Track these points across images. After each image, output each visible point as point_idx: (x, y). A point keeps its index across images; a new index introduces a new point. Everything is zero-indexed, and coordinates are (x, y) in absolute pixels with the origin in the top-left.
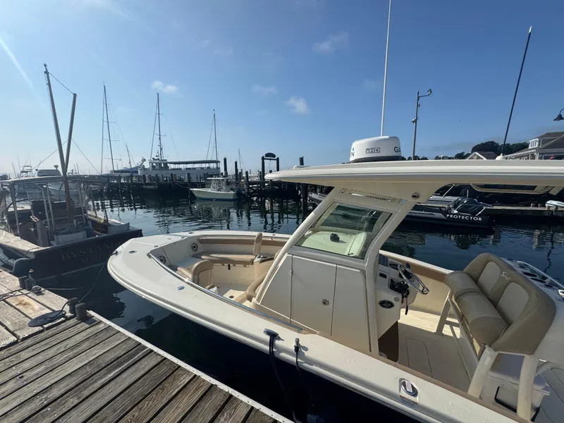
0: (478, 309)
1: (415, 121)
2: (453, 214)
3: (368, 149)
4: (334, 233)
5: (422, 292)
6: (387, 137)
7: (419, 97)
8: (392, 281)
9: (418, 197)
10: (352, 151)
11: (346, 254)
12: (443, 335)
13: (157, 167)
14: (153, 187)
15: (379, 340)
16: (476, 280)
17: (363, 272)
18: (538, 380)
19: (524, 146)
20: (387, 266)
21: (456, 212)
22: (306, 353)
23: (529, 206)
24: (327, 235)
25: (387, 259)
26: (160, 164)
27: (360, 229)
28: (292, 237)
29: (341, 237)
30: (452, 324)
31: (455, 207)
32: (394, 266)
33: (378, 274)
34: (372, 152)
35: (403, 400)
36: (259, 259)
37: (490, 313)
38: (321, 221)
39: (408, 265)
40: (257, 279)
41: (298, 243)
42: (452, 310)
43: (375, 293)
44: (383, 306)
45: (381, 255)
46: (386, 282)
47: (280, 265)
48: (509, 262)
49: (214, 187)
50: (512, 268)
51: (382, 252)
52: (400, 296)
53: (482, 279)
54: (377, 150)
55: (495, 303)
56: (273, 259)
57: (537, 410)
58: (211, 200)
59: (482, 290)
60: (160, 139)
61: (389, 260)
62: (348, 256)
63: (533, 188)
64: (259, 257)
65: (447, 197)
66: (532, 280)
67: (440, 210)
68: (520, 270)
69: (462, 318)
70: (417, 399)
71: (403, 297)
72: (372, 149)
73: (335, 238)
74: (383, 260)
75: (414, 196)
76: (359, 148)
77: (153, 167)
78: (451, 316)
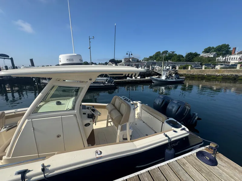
0: (115, 114)
1: (90, 48)
2: (106, 84)
3: (67, 59)
4: (58, 101)
5: (99, 115)
6: (76, 54)
7: (90, 39)
8: (88, 115)
9: (91, 80)
10: (59, 60)
11: (66, 109)
12: (108, 126)
15: (87, 140)
16: (114, 105)
17: (75, 115)
18: (130, 128)
19: (121, 61)
20: (86, 109)
21: (107, 83)
22: (49, 168)
23: (123, 79)
24: (54, 103)
25: (85, 106)
27: (72, 96)
28: (29, 109)
29: (62, 102)
30: (110, 122)
31: (106, 81)
32: (88, 108)
33: (82, 114)
34: (70, 61)
35: (98, 158)
37: (118, 114)
38: (50, 96)
39: (93, 106)
40: (6, 143)
41: (35, 111)
42: (109, 117)
43: (82, 122)
44: (86, 126)
45: (83, 105)
46: (86, 116)
47: (23, 127)
48: (120, 97)
50: (121, 99)
51: (83, 104)
52: (92, 120)
53: (115, 105)
54: (72, 60)
55: (119, 111)
56: (16, 126)
57: (131, 136)
59: (116, 108)
61: (86, 106)
62: (67, 110)
63: (122, 74)
64: (5, 128)
65: (104, 78)
66: (126, 101)
67: (102, 83)
68: (123, 99)
69: (112, 119)
70: (102, 155)
71: (93, 119)
72: (69, 59)
73: (59, 103)
74: (84, 107)
75: (90, 80)
76: (63, 59)
78: (110, 119)
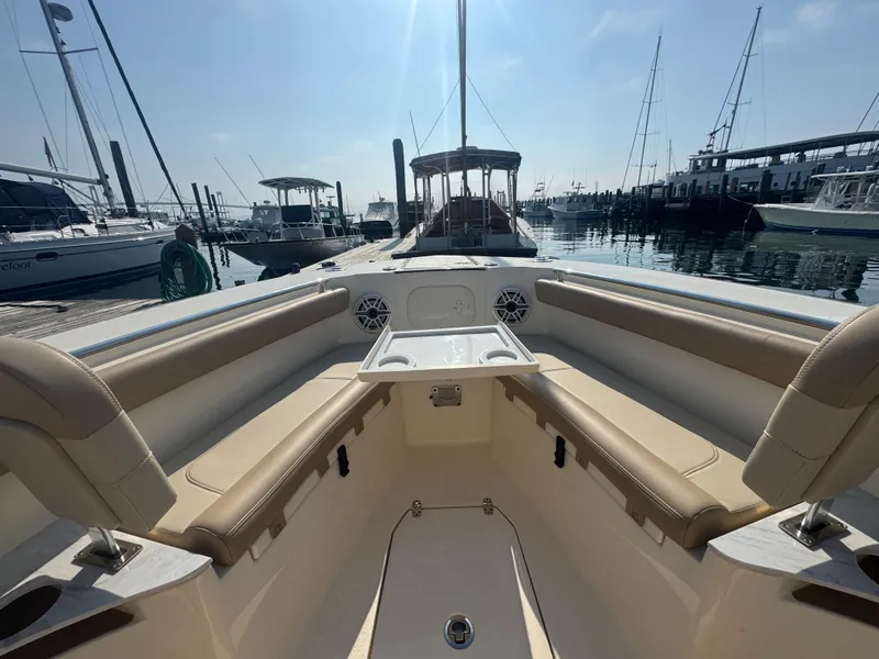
13: (703, 168)
14: (680, 205)
26: (711, 159)
36: (799, 559)
49: (827, 200)
58: (807, 231)
60: (734, 112)
77: (696, 167)
